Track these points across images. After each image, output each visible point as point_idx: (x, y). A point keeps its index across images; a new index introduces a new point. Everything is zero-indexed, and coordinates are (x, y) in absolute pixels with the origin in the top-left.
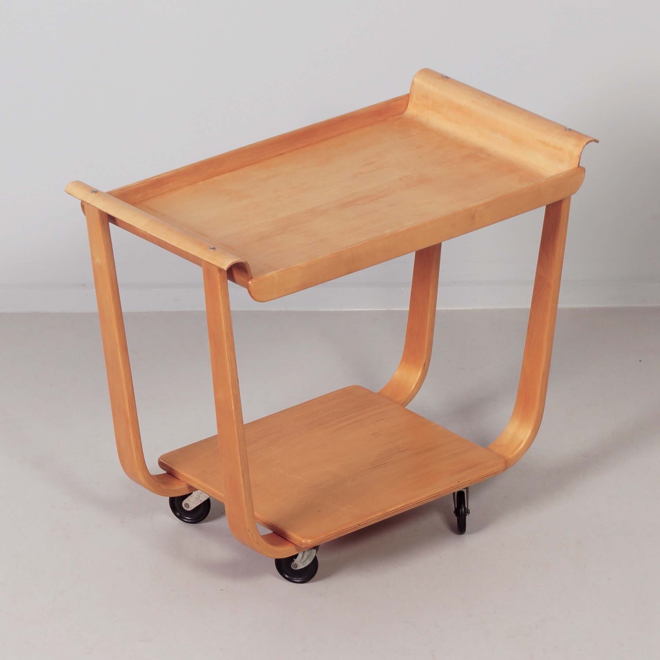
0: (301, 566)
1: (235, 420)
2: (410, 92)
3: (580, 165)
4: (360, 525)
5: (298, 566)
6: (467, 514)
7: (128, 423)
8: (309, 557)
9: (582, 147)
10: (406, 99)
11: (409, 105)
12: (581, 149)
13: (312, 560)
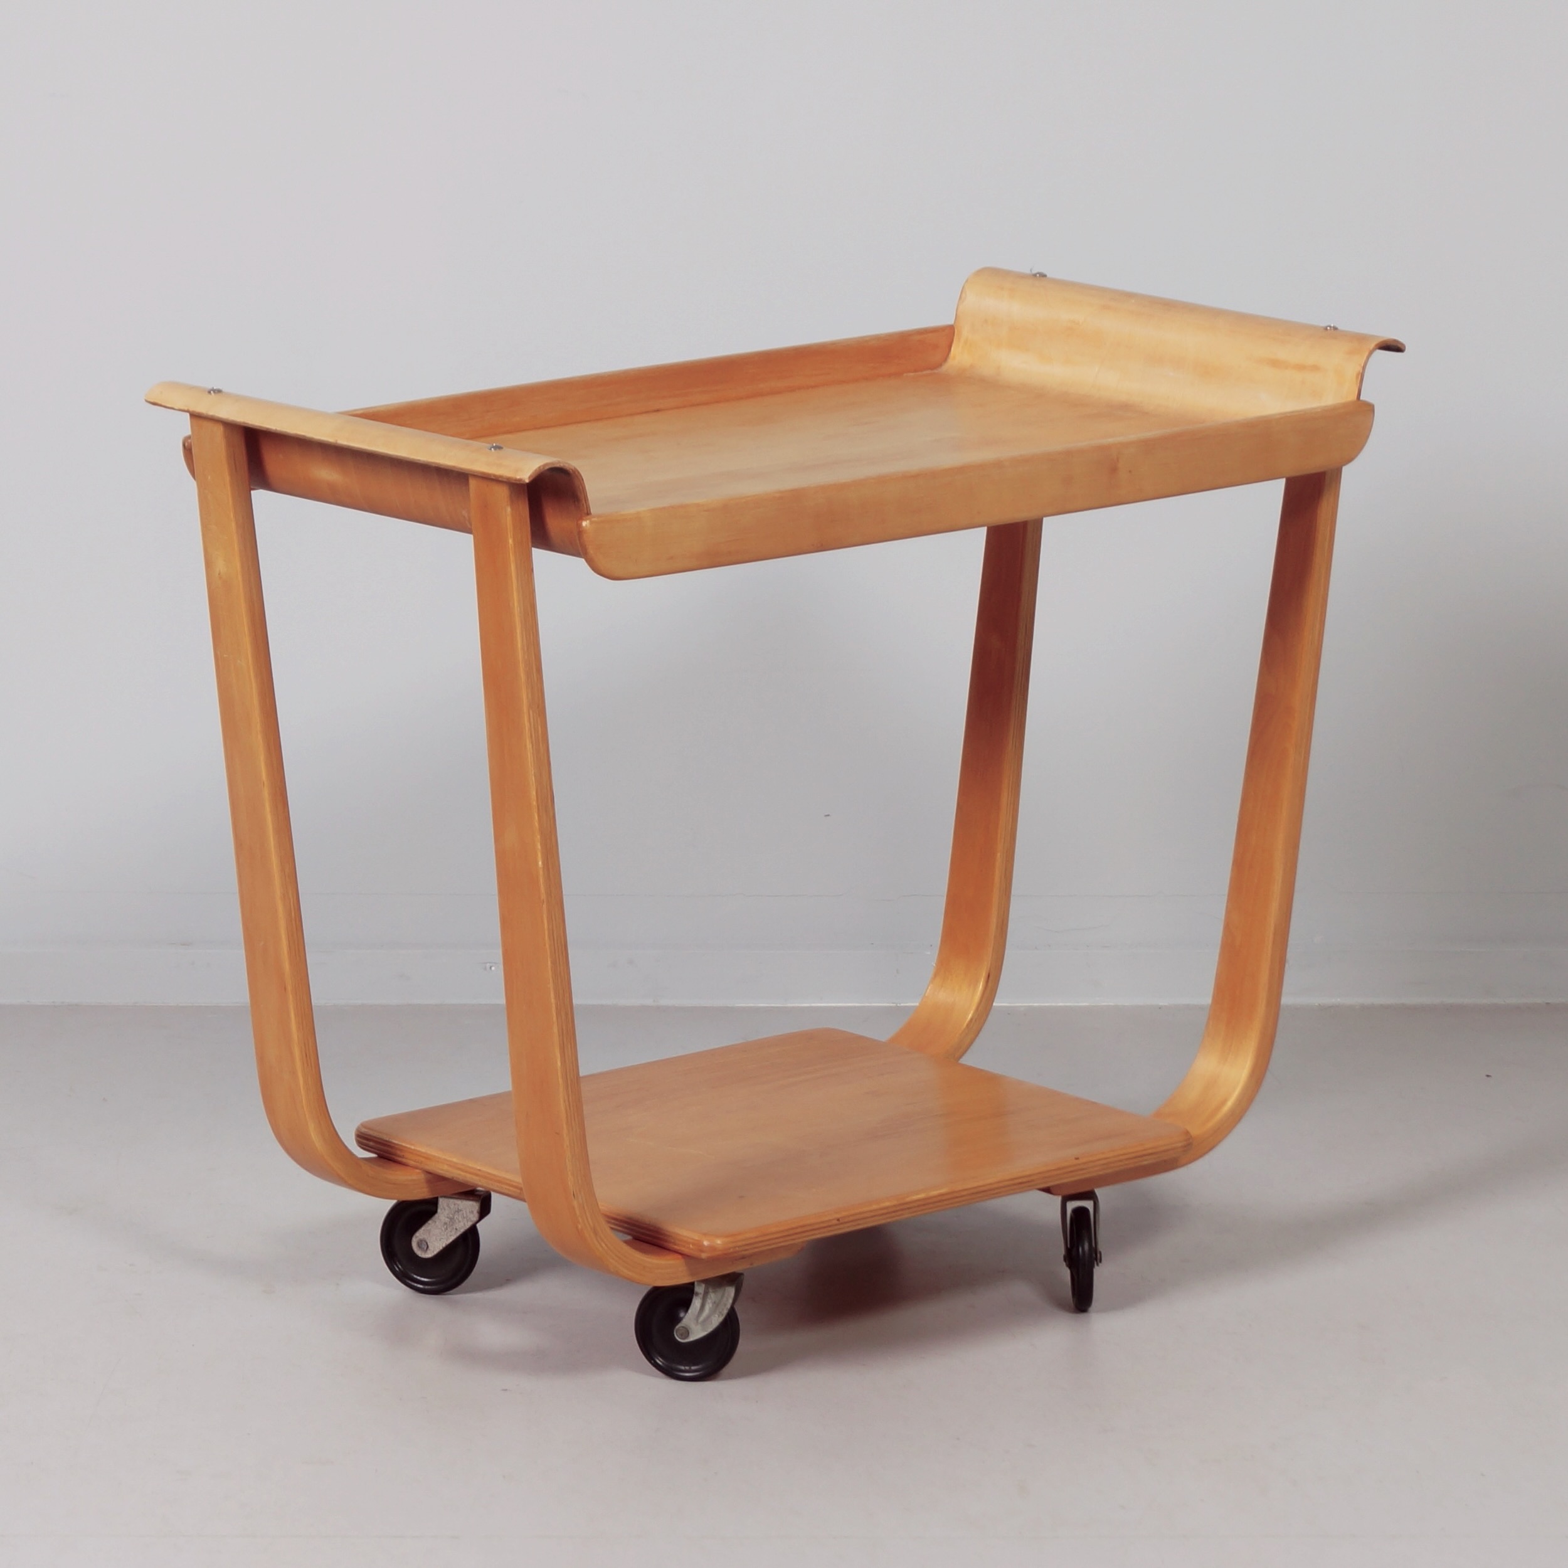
0: (697, 1332)
1: (543, 896)
2: (955, 322)
3: (1361, 398)
4: (841, 1221)
5: (690, 1331)
6: (1095, 1263)
7: (285, 989)
8: (718, 1305)
9: (1367, 353)
10: (947, 334)
11: (952, 349)
12: (1365, 358)
13: (724, 1316)
